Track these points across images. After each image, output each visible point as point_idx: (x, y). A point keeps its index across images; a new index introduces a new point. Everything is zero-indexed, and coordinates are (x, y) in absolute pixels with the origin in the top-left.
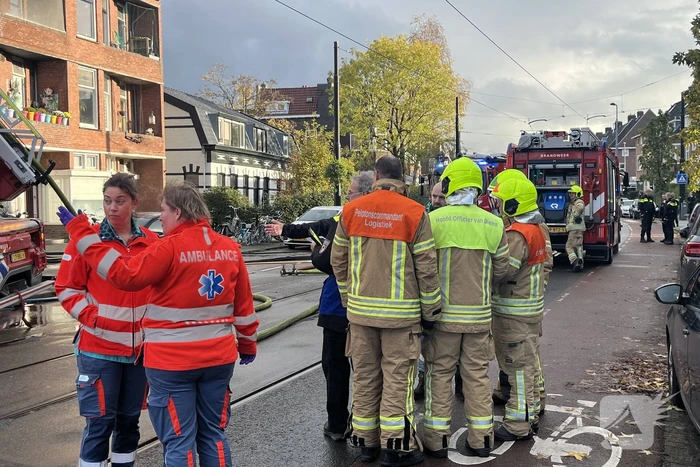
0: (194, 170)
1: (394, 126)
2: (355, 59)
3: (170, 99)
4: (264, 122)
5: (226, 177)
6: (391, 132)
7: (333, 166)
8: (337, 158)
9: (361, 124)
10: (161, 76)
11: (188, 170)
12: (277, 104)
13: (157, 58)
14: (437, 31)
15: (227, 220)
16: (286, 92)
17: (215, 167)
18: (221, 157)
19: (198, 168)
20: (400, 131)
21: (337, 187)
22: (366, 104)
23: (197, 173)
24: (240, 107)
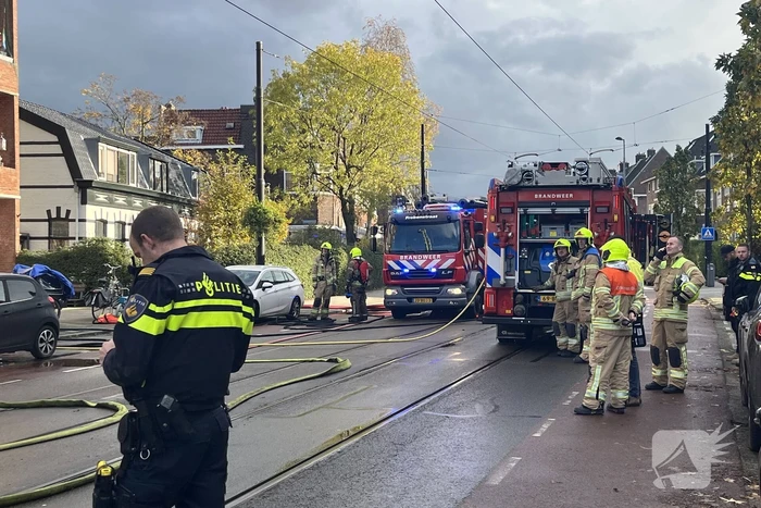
0: (63, 215)
1: (340, 161)
2: (290, 71)
3: (27, 116)
4: (168, 152)
5: (108, 225)
6: (336, 168)
7: (255, 210)
8: (260, 199)
9: (297, 157)
10: (16, 84)
11: (54, 215)
12: (185, 130)
13: (10, 59)
14: (396, 39)
15: (101, 284)
16: (198, 114)
17: (92, 212)
18: (102, 197)
19: (68, 212)
20: (348, 168)
21: (260, 240)
22: (304, 131)
23: (67, 219)
24: (134, 132)
